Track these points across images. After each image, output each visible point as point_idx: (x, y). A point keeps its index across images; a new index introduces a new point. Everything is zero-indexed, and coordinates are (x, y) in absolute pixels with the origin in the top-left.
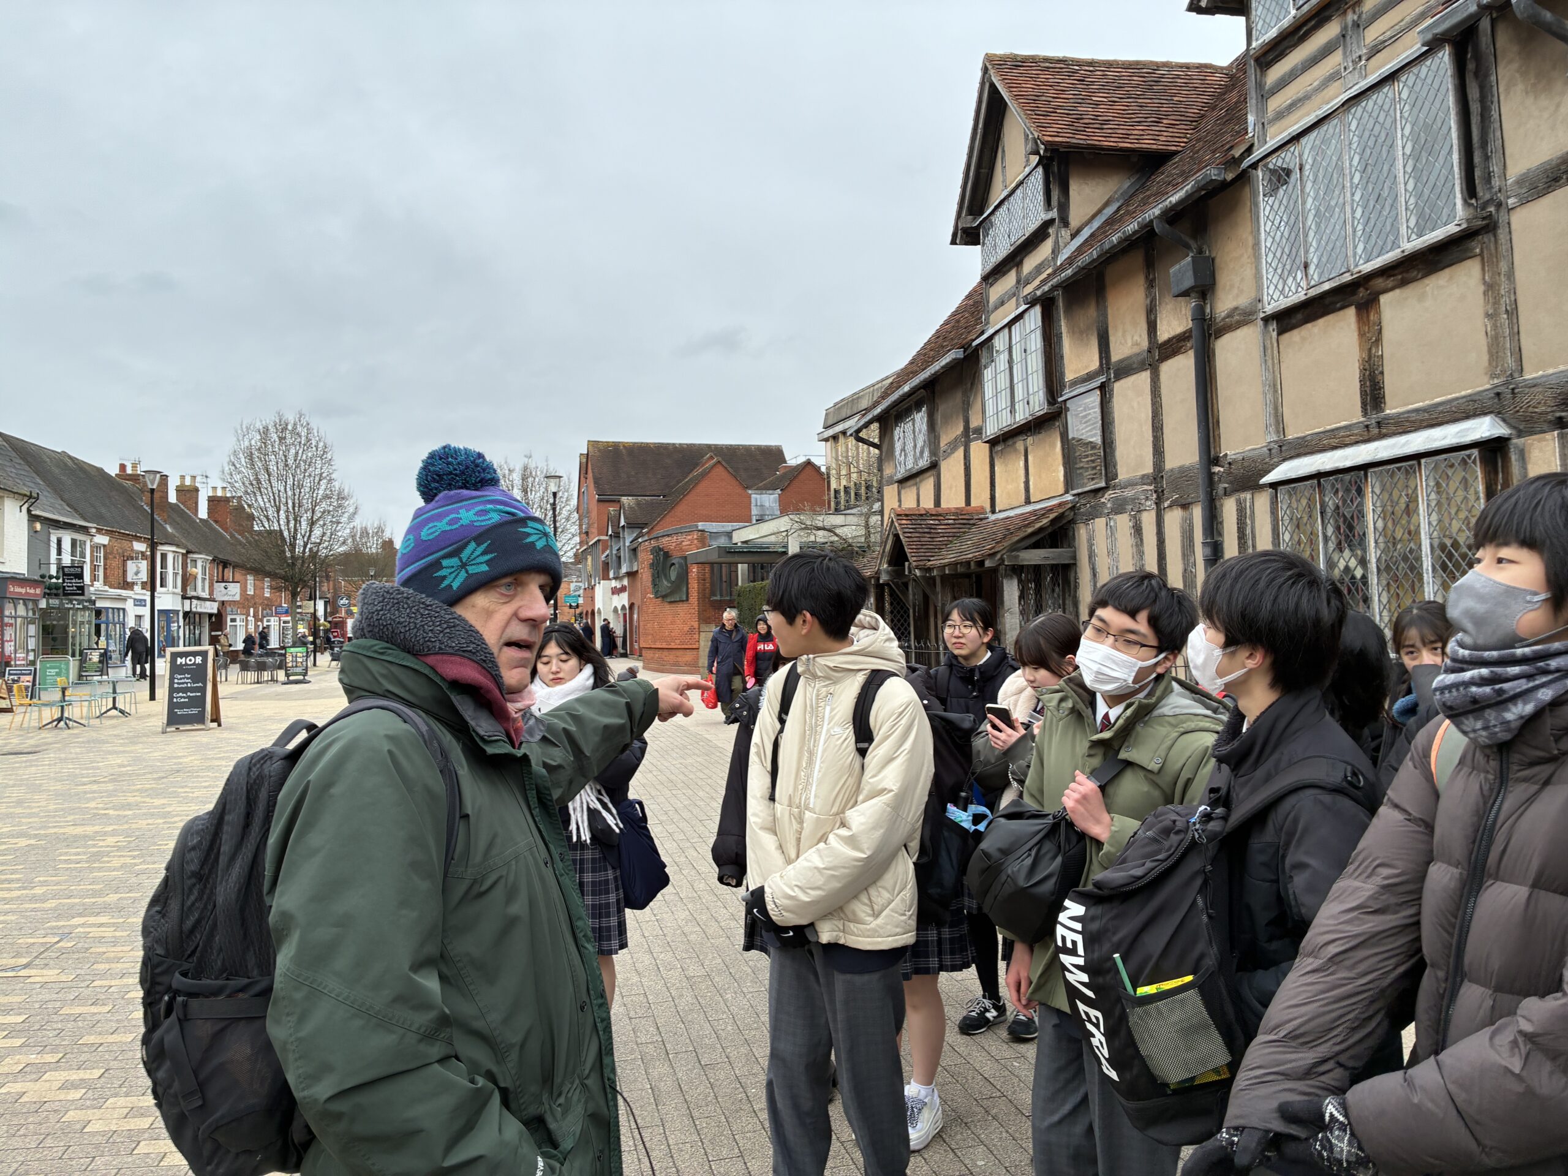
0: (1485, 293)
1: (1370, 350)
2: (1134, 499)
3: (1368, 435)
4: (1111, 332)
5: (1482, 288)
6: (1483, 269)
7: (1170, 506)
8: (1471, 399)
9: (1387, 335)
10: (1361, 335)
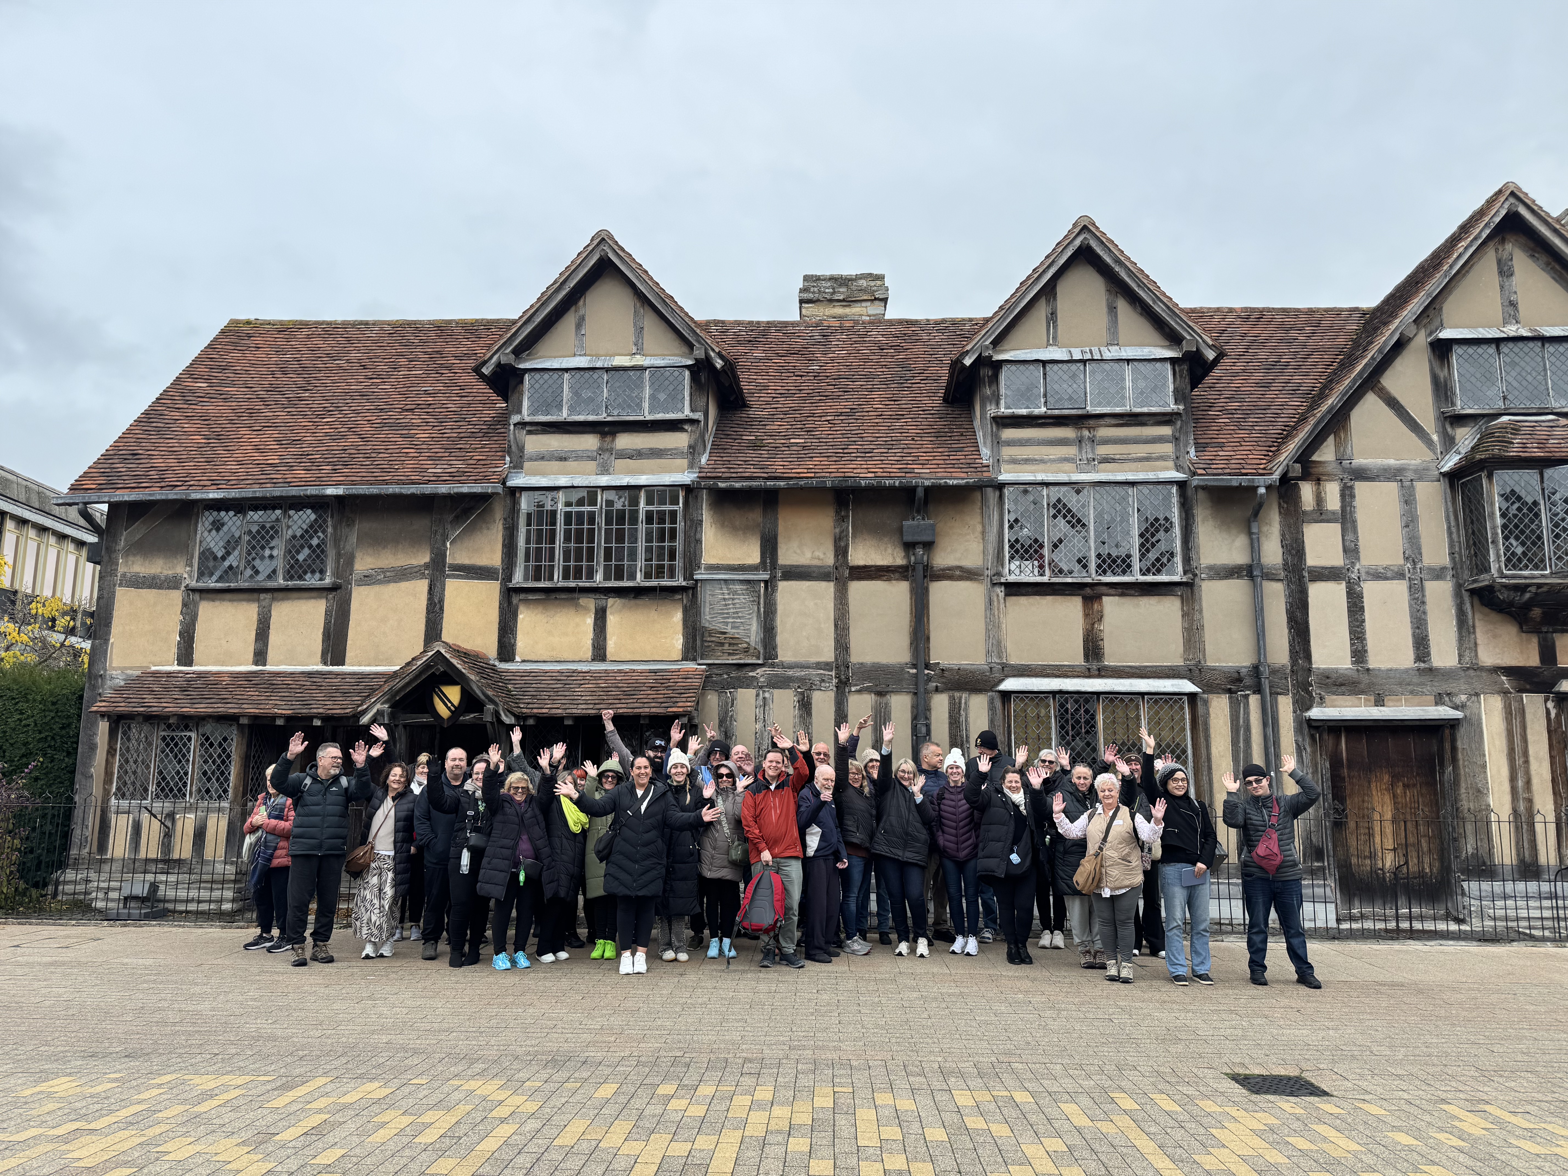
0: (1183, 616)
1: (1093, 624)
2: (802, 680)
3: (1088, 674)
4: (780, 539)
5: (1180, 613)
6: (1182, 603)
7: (858, 692)
8: (1171, 668)
9: (1107, 619)
10: (1086, 615)
